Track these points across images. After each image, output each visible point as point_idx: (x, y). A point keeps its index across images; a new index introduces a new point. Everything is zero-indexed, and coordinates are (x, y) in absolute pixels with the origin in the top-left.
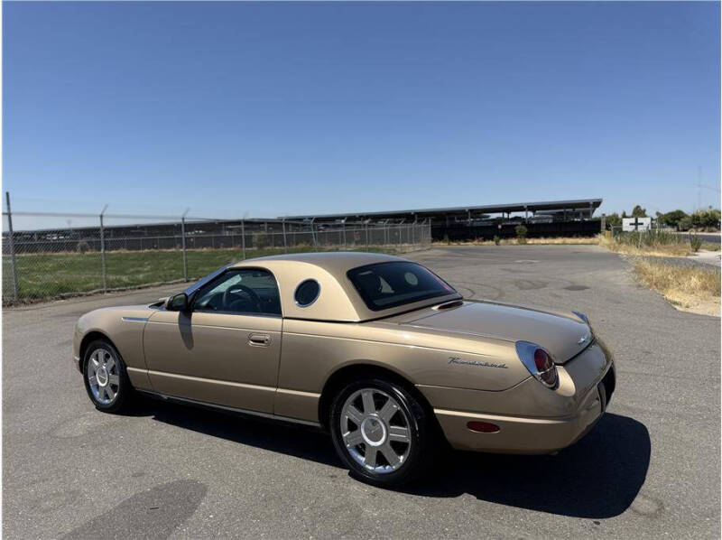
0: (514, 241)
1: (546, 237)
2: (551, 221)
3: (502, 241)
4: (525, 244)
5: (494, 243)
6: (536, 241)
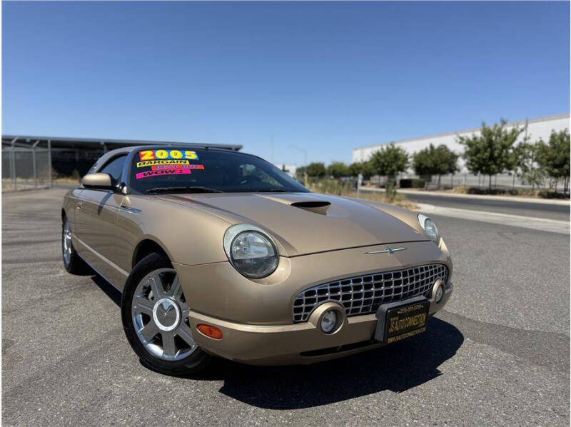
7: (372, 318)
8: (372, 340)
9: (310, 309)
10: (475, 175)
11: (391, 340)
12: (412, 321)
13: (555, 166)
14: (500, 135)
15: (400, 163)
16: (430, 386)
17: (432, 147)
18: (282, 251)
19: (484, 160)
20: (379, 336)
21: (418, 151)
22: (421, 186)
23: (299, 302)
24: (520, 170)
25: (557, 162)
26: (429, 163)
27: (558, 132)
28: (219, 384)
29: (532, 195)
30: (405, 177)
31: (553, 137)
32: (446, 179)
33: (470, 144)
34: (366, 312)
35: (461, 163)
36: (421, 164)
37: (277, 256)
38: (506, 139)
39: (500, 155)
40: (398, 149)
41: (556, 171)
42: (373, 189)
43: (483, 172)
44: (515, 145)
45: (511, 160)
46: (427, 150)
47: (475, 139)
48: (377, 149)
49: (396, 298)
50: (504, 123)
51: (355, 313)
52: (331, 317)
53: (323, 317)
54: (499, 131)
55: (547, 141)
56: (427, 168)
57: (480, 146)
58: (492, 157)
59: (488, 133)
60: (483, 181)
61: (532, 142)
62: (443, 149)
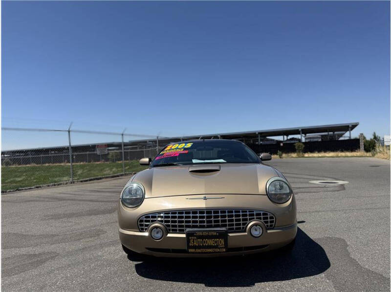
0: (294, 155)
1: (319, 151)
2: (320, 140)
3: (284, 155)
4: (303, 157)
5: (278, 156)
6: (311, 155)
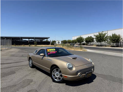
2: (40, 41)
5: (29, 46)
7: (85, 74)
8: (85, 77)
9: (78, 74)
10: (98, 42)
11: (87, 77)
12: (90, 74)
13: (113, 41)
14: (102, 35)
15: (82, 40)
16: (92, 83)
17: (89, 37)
18: (74, 66)
19: (99, 39)
20: (86, 77)
21: (86, 38)
22: (87, 45)
23: (76, 73)
24: (107, 41)
25: (114, 40)
26: (88, 40)
27: (113, 34)
28: (65, 84)
29: (109, 47)
30: (83, 43)
31: (112, 35)
32: (92, 43)
33: (96, 36)
34: (84, 74)
35: (95, 40)
36: (87, 40)
37: (73, 67)
38: (103, 35)
39: (102, 38)
40: (82, 37)
41: (113, 42)
42: (77, 45)
43: (99, 42)
44: (105, 36)
45: (105, 39)
46: (88, 37)
47: (97, 35)
48: (77, 37)
49: (88, 72)
50: (103, 32)
51: (83, 74)
52: (80, 74)
53: (79, 75)
54: (102, 33)
55: (111, 36)
56: (88, 41)
57: (98, 37)
58: (101, 39)
59: (100, 34)
60: (99, 43)
61: (108, 36)
62: (91, 37)
